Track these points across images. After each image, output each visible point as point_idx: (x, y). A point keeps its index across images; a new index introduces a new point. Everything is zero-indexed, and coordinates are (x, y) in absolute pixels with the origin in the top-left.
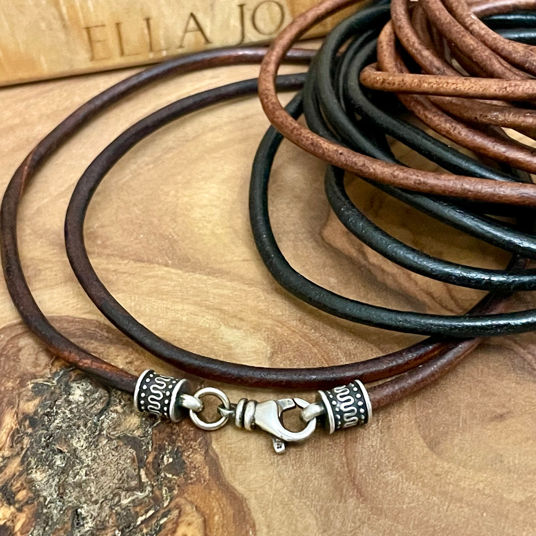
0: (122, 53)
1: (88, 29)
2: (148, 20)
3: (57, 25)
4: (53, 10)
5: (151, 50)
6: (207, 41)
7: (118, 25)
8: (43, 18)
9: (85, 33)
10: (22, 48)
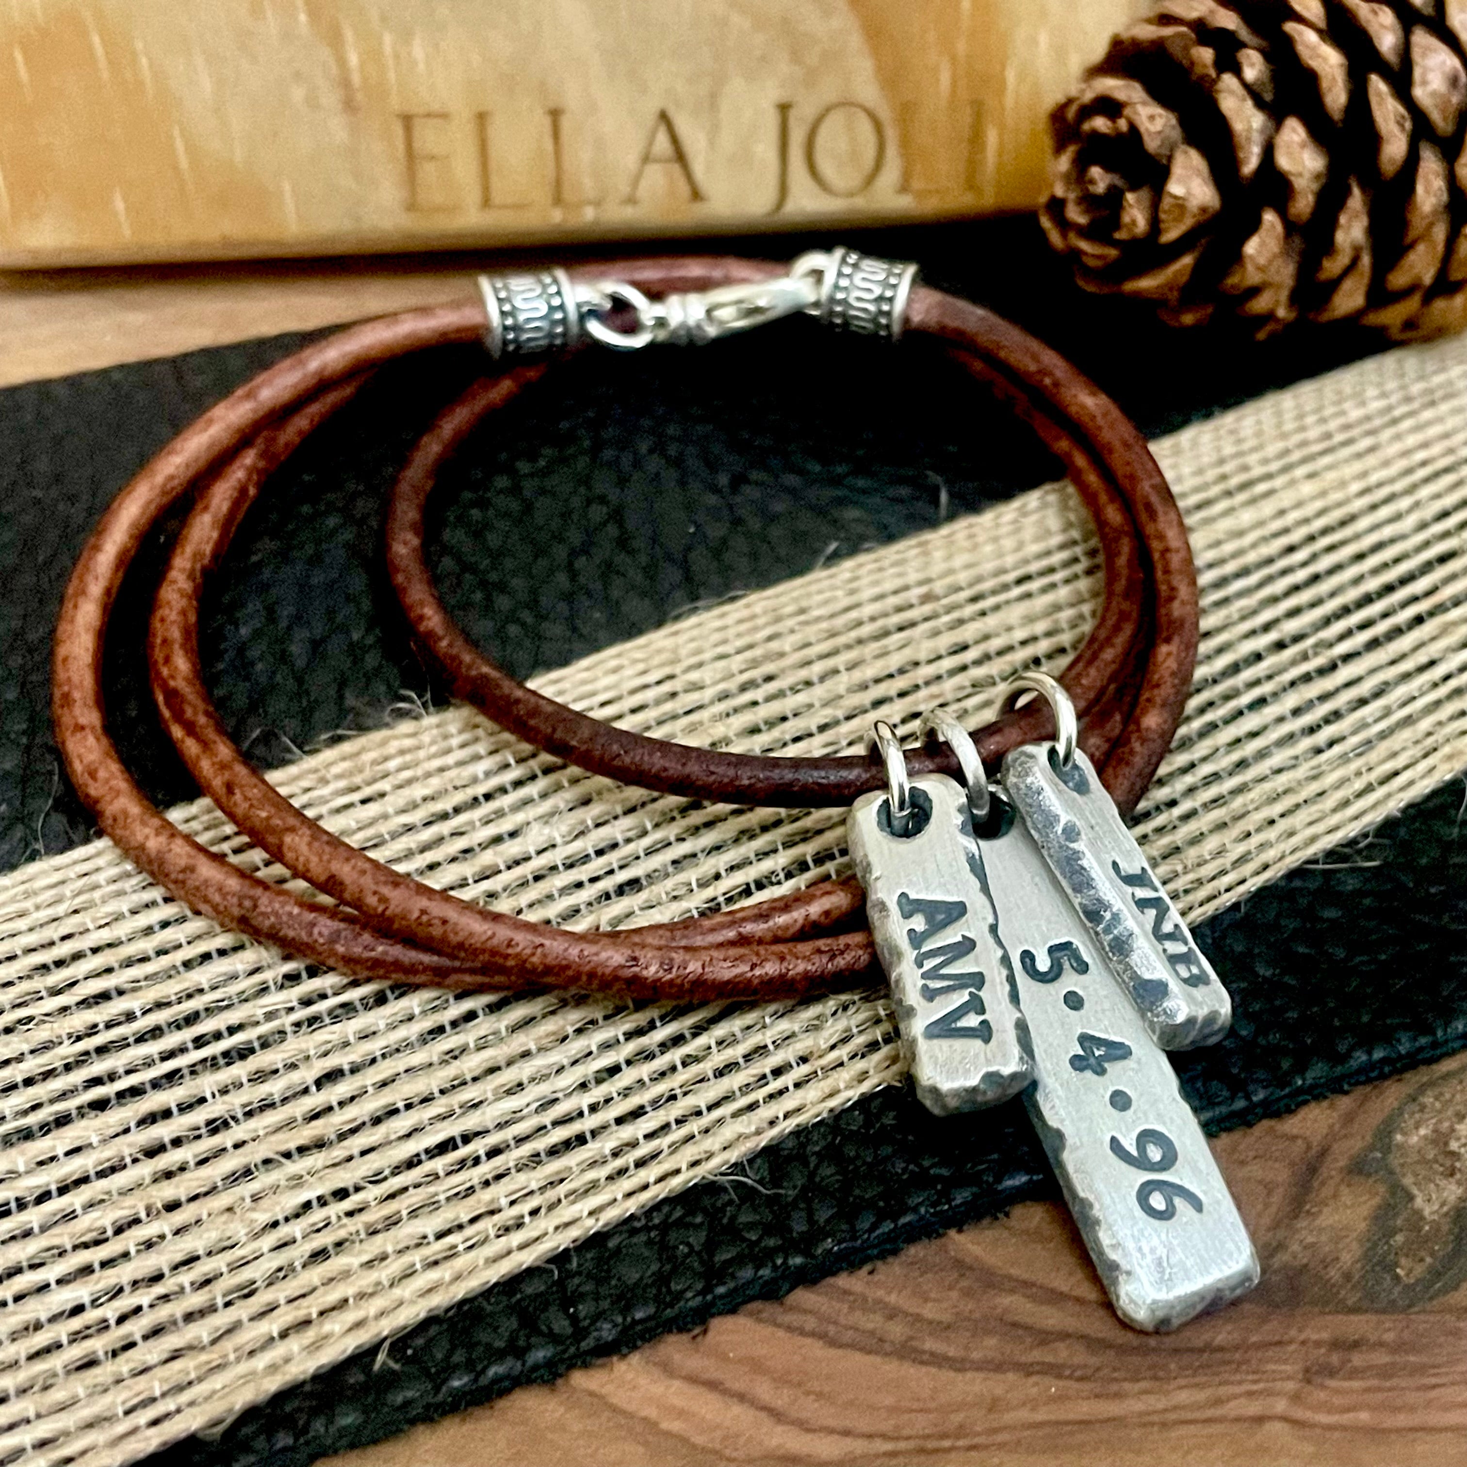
0: (486, 202)
1: (407, 120)
2: (555, 114)
3: (330, 99)
4: (325, 53)
5: (558, 200)
6: (696, 195)
7: (482, 118)
8: (298, 76)
9: (398, 130)
10: (239, 156)
